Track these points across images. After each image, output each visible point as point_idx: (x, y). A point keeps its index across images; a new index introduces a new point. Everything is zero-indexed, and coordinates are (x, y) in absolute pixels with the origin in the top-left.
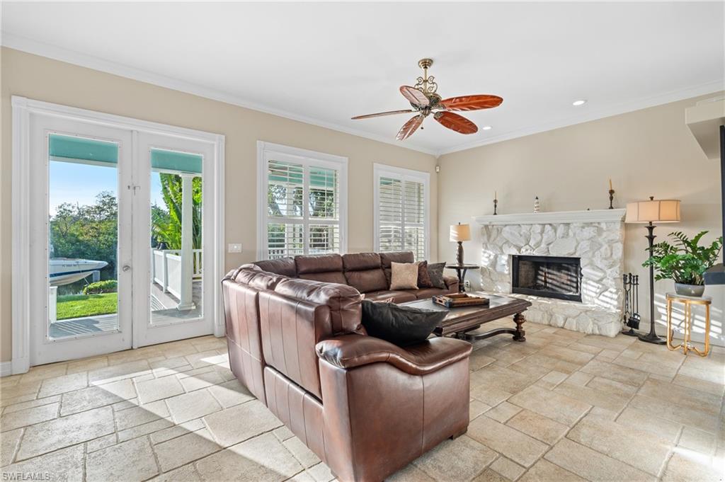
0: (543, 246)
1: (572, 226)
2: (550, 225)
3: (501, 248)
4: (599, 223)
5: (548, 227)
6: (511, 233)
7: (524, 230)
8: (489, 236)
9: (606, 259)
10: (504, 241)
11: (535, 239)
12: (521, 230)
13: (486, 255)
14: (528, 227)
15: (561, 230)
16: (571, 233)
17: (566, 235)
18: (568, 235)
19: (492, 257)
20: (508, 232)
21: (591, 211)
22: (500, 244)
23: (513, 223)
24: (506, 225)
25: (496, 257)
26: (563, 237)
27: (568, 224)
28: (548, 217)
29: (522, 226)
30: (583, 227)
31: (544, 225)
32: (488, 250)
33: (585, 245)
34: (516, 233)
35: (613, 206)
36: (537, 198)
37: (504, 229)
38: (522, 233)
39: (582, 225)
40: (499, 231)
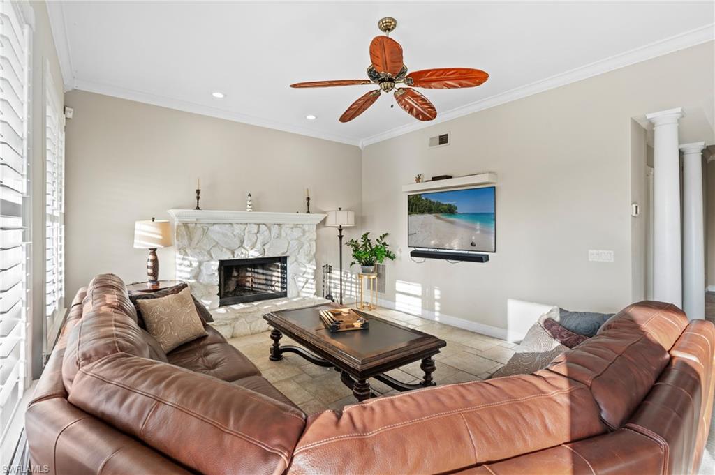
0: (259, 246)
1: (284, 227)
2: (265, 225)
3: (209, 252)
4: (302, 225)
5: (262, 226)
6: (223, 234)
7: (238, 230)
8: (190, 239)
9: (307, 255)
10: (214, 244)
11: (250, 240)
12: (233, 231)
13: (187, 263)
14: (243, 227)
15: (275, 230)
16: (283, 234)
17: (279, 236)
18: (281, 235)
19: (195, 264)
20: (218, 232)
21: (299, 214)
22: (208, 248)
23: (225, 221)
24: (214, 224)
25: (200, 263)
26: (277, 237)
27: (280, 225)
28: (261, 216)
29: (235, 226)
30: (292, 228)
31: (259, 225)
32: (187, 255)
33: (294, 244)
34: (229, 234)
35: (310, 210)
36: (250, 195)
37: (211, 228)
38: (235, 233)
39: (292, 226)
40: (205, 232)
